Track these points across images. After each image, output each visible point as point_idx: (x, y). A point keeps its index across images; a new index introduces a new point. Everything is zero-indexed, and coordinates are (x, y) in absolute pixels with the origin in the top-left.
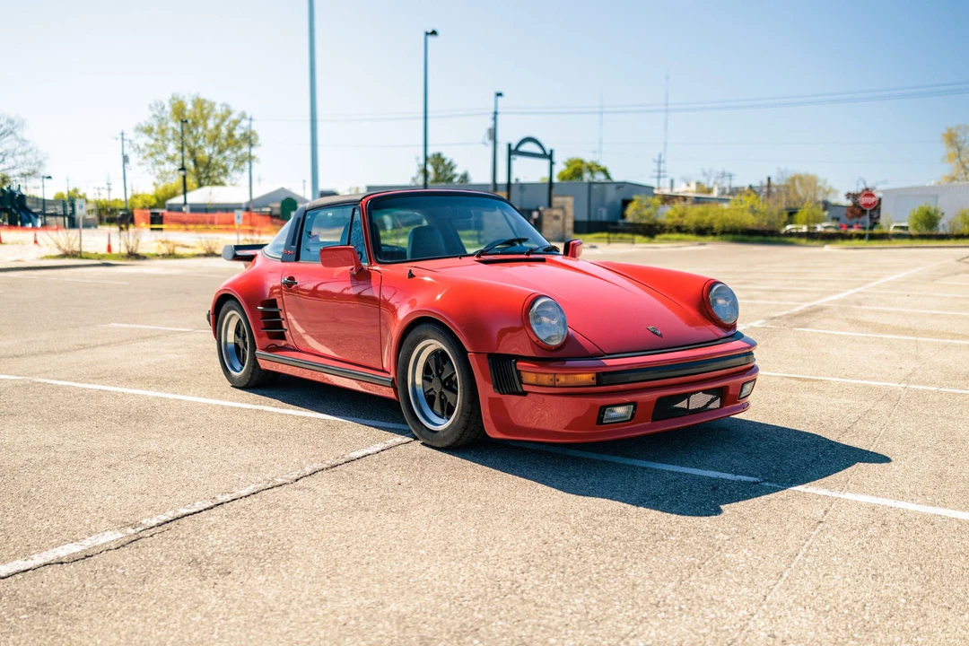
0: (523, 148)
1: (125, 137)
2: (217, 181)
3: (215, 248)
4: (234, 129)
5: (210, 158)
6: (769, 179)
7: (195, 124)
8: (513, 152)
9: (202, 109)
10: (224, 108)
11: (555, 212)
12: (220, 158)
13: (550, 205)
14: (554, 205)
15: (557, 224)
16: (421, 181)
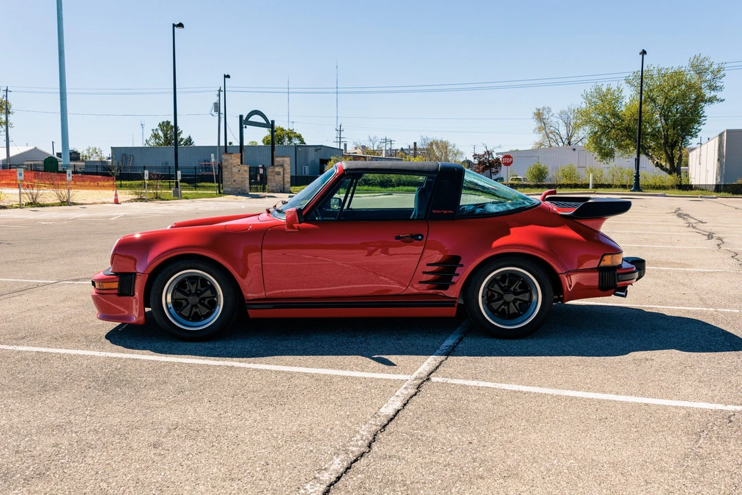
0: (252, 119)
6: (415, 143)
8: (244, 122)
11: (277, 169)
13: (273, 164)
14: (276, 164)
15: (279, 178)
16: (152, 143)
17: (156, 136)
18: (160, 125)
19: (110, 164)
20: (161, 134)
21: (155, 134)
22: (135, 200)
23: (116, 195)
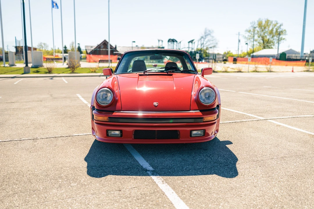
1: (240, 34)
2: (271, 47)
3: (241, 70)
4: (278, 29)
5: (269, 40)
7: (265, 28)
9: (268, 23)
10: (276, 22)
12: (272, 39)
22: (304, 71)
23: (293, 69)
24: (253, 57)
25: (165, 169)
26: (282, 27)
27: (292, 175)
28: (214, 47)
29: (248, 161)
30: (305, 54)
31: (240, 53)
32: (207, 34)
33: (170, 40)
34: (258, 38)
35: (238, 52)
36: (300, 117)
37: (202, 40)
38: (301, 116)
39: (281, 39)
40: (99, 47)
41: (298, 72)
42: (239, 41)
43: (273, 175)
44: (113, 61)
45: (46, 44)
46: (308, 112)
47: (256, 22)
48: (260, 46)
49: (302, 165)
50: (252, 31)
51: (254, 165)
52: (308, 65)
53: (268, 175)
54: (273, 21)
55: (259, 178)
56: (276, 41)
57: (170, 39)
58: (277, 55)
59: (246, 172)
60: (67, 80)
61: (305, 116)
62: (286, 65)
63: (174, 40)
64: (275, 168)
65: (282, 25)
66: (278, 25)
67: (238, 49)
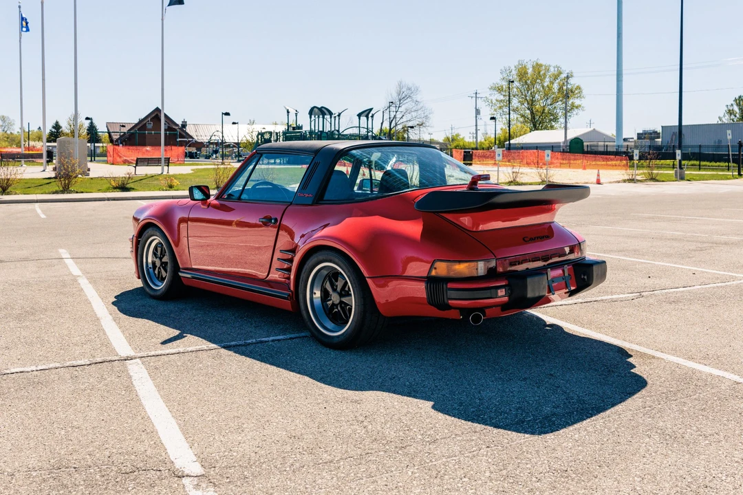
2: (549, 126)
4: (563, 85)
5: (544, 109)
9: (539, 71)
10: (556, 69)
12: (551, 108)
16: (726, 120)
17: (731, 112)
18: (736, 100)
19: (660, 144)
20: (736, 109)
21: (729, 110)
22: (625, 181)
23: (598, 175)
24: (510, 148)
25: (235, 467)
26: (571, 81)
27: (565, 469)
28: (421, 125)
29: (460, 433)
30: (625, 140)
31: (481, 138)
32: (404, 96)
33: (316, 110)
34: (519, 105)
35: (476, 138)
36: (602, 300)
37: (393, 109)
38: (604, 298)
39: (573, 107)
40: (142, 125)
41: (610, 183)
42: (478, 112)
43: (518, 472)
44: (172, 159)
45: (8, 118)
46: (623, 285)
47: (513, 68)
48: (525, 122)
49: (593, 438)
50: (506, 90)
51: (473, 443)
52: (632, 166)
53: (504, 472)
54: (550, 66)
55: (480, 482)
56: (560, 113)
57: (315, 107)
58: (564, 143)
59: (450, 465)
60: (44, 212)
61: (615, 297)
62: (584, 168)
63: (323, 109)
64: (524, 449)
65: (572, 76)
66: (563, 76)
67: (476, 130)
